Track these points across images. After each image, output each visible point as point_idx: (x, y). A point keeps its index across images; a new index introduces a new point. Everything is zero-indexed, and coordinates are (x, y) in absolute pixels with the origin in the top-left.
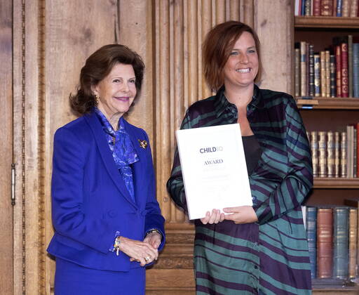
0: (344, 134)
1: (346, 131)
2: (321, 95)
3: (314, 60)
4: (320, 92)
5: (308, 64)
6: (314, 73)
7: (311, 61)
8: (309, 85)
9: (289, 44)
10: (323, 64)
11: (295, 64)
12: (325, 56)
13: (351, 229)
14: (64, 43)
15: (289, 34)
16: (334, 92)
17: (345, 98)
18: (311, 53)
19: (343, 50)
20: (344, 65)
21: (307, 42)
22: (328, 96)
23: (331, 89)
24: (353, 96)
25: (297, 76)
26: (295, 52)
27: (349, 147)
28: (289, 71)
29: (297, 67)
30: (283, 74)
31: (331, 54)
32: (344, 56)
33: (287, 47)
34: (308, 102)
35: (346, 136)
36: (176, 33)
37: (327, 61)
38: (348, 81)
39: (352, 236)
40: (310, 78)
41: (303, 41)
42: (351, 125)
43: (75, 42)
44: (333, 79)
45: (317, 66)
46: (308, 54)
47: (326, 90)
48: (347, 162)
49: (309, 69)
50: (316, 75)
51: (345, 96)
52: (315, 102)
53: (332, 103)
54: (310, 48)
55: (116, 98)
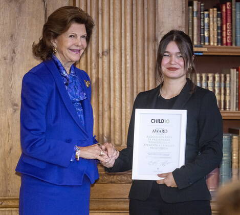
0: (228, 75)
1: (230, 73)
2: (210, 44)
3: (204, 15)
4: (209, 42)
5: (199, 19)
6: (204, 26)
7: (202, 16)
8: (201, 35)
9: (184, 2)
10: (211, 19)
11: (189, 19)
12: (213, 12)
13: (234, 152)
16: (220, 41)
17: (229, 46)
18: (202, 10)
19: (228, 8)
20: (229, 20)
21: (198, 1)
22: (216, 44)
23: (218, 39)
24: (236, 45)
25: (190, 28)
26: (189, 9)
27: (232, 86)
28: (184, 24)
29: (190, 21)
31: (218, 11)
32: (229, 12)
33: (182, 5)
34: (199, 49)
35: (230, 77)
37: (215, 16)
38: (232, 33)
39: (234, 158)
40: (201, 29)
42: (233, 68)
44: (219, 31)
45: (206, 20)
46: (199, 10)
47: (214, 39)
48: (230, 98)
49: (201, 23)
50: (206, 27)
51: (229, 44)
52: (205, 49)
53: (219, 50)
54: (201, 6)
55: (70, 50)
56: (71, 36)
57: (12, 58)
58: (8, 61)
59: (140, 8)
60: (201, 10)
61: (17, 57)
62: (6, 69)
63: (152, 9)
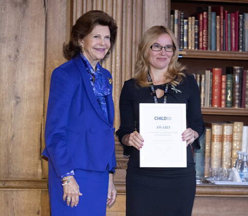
0: (203, 76)
1: (205, 74)
2: (188, 48)
3: (183, 23)
4: (188, 46)
5: (179, 26)
6: (183, 32)
7: (182, 24)
8: (180, 41)
9: (167, 11)
10: (190, 26)
11: (170, 25)
12: (192, 20)
13: (207, 143)
14: (8, 6)
15: (167, 4)
16: (197, 46)
17: (205, 50)
18: (182, 18)
19: (205, 17)
20: (205, 27)
21: (179, 10)
22: (193, 48)
23: (195, 44)
24: (211, 49)
26: (171, 17)
27: (206, 85)
29: (172, 28)
31: (196, 19)
32: (205, 21)
33: (166, 13)
35: (205, 77)
37: (193, 24)
38: (207, 38)
39: (207, 148)
40: (181, 35)
41: (176, 9)
42: (208, 70)
43: (16, 6)
44: (196, 37)
45: (185, 27)
46: (180, 18)
47: (192, 44)
48: (205, 96)
49: (180, 29)
50: (185, 33)
51: (205, 49)
52: (184, 53)
53: (196, 53)
54: (181, 15)
55: (95, 49)
56: (96, 37)
57: (16, 57)
58: (12, 59)
59: (129, 15)
61: (20, 55)
62: (11, 66)
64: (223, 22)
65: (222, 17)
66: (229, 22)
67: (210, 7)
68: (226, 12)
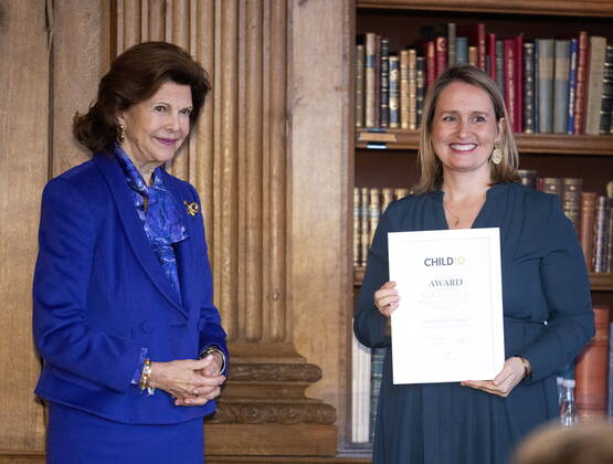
2: (400, 127)
3: (388, 64)
4: (399, 121)
5: (378, 72)
6: (388, 88)
7: (384, 66)
8: (381, 108)
9: (347, 36)
10: (404, 72)
11: (356, 71)
12: (409, 58)
15: (347, 19)
18: (385, 53)
19: (440, 49)
21: (377, 34)
22: (413, 127)
23: (417, 115)
25: (359, 92)
26: (356, 50)
28: (347, 82)
29: (359, 77)
30: (336, 89)
31: (418, 55)
32: (441, 59)
33: (344, 41)
34: (378, 137)
36: (153, 15)
37: (412, 66)
40: (382, 95)
41: (371, 31)
44: (420, 98)
45: (393, 75)
46: (378, 54)
47: (409, 116)
49: (381, 80)
50: (393, 90)
52: (390, 138)
54: (382, 44)
59: (254, 47)
60: (381, 53)
63: (279, 49)
64: (486, 61)
65: (483, 49)
66: (499, 60)
67: (452, 26)
68: (493, 36)
